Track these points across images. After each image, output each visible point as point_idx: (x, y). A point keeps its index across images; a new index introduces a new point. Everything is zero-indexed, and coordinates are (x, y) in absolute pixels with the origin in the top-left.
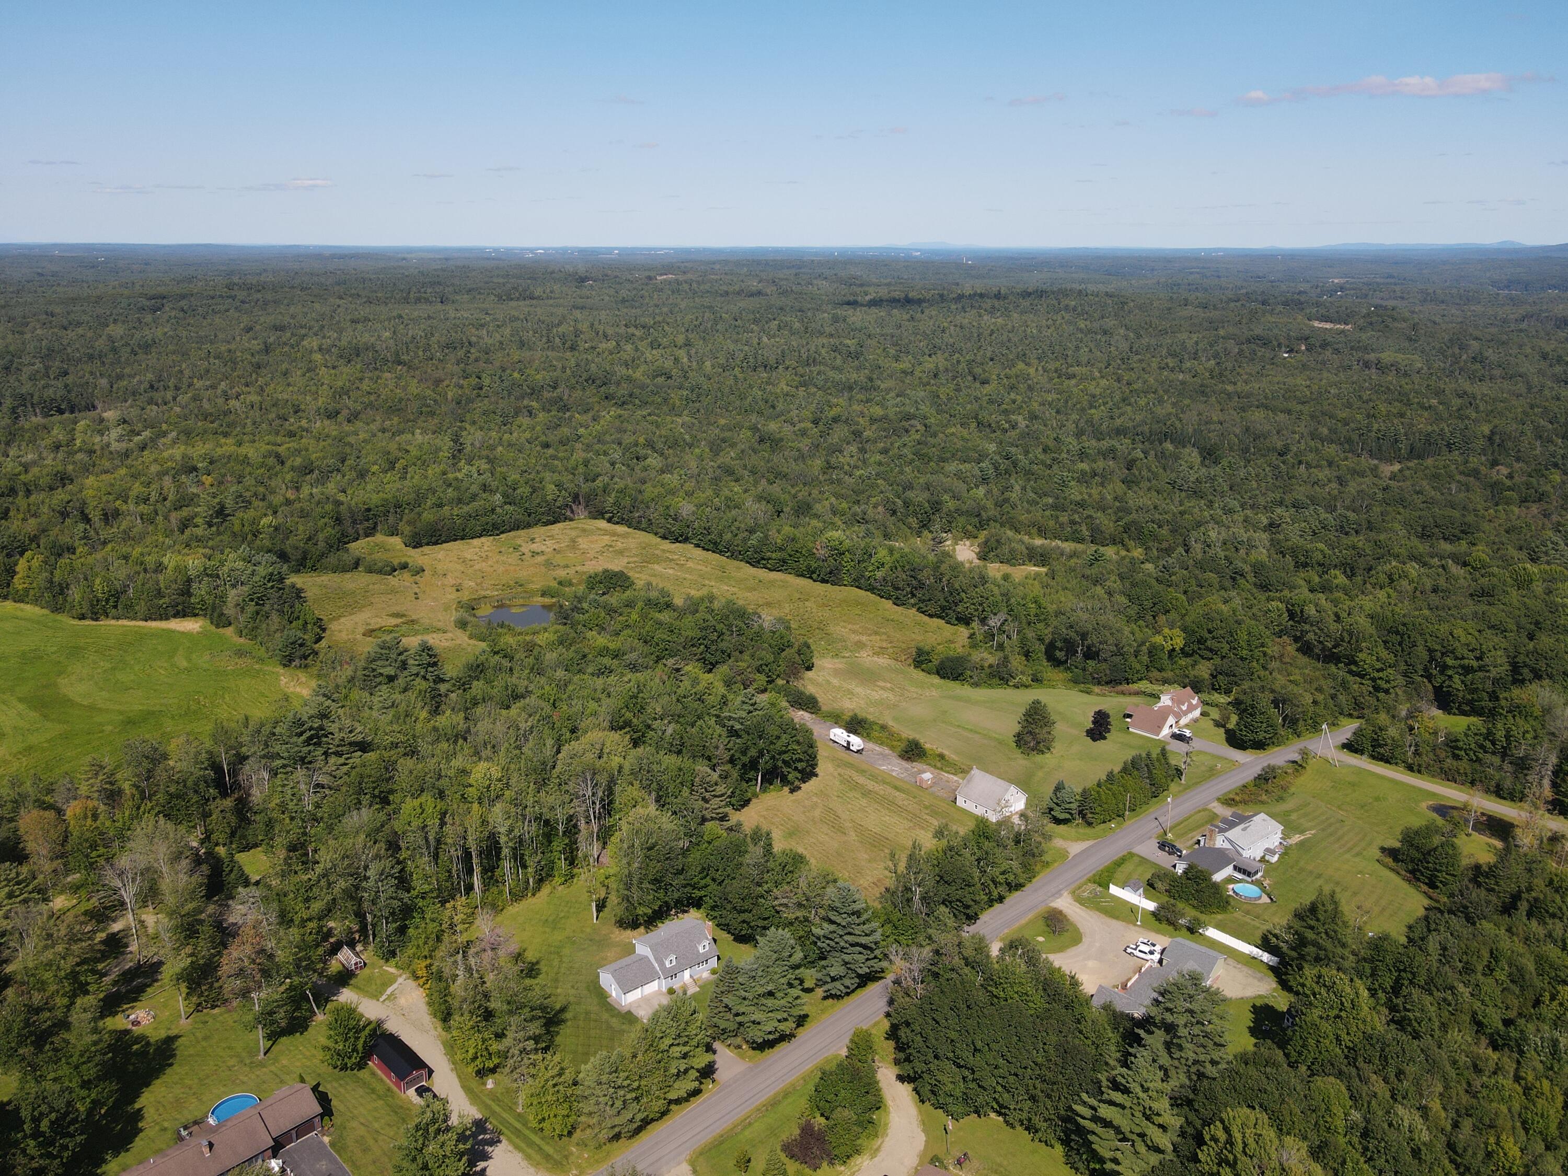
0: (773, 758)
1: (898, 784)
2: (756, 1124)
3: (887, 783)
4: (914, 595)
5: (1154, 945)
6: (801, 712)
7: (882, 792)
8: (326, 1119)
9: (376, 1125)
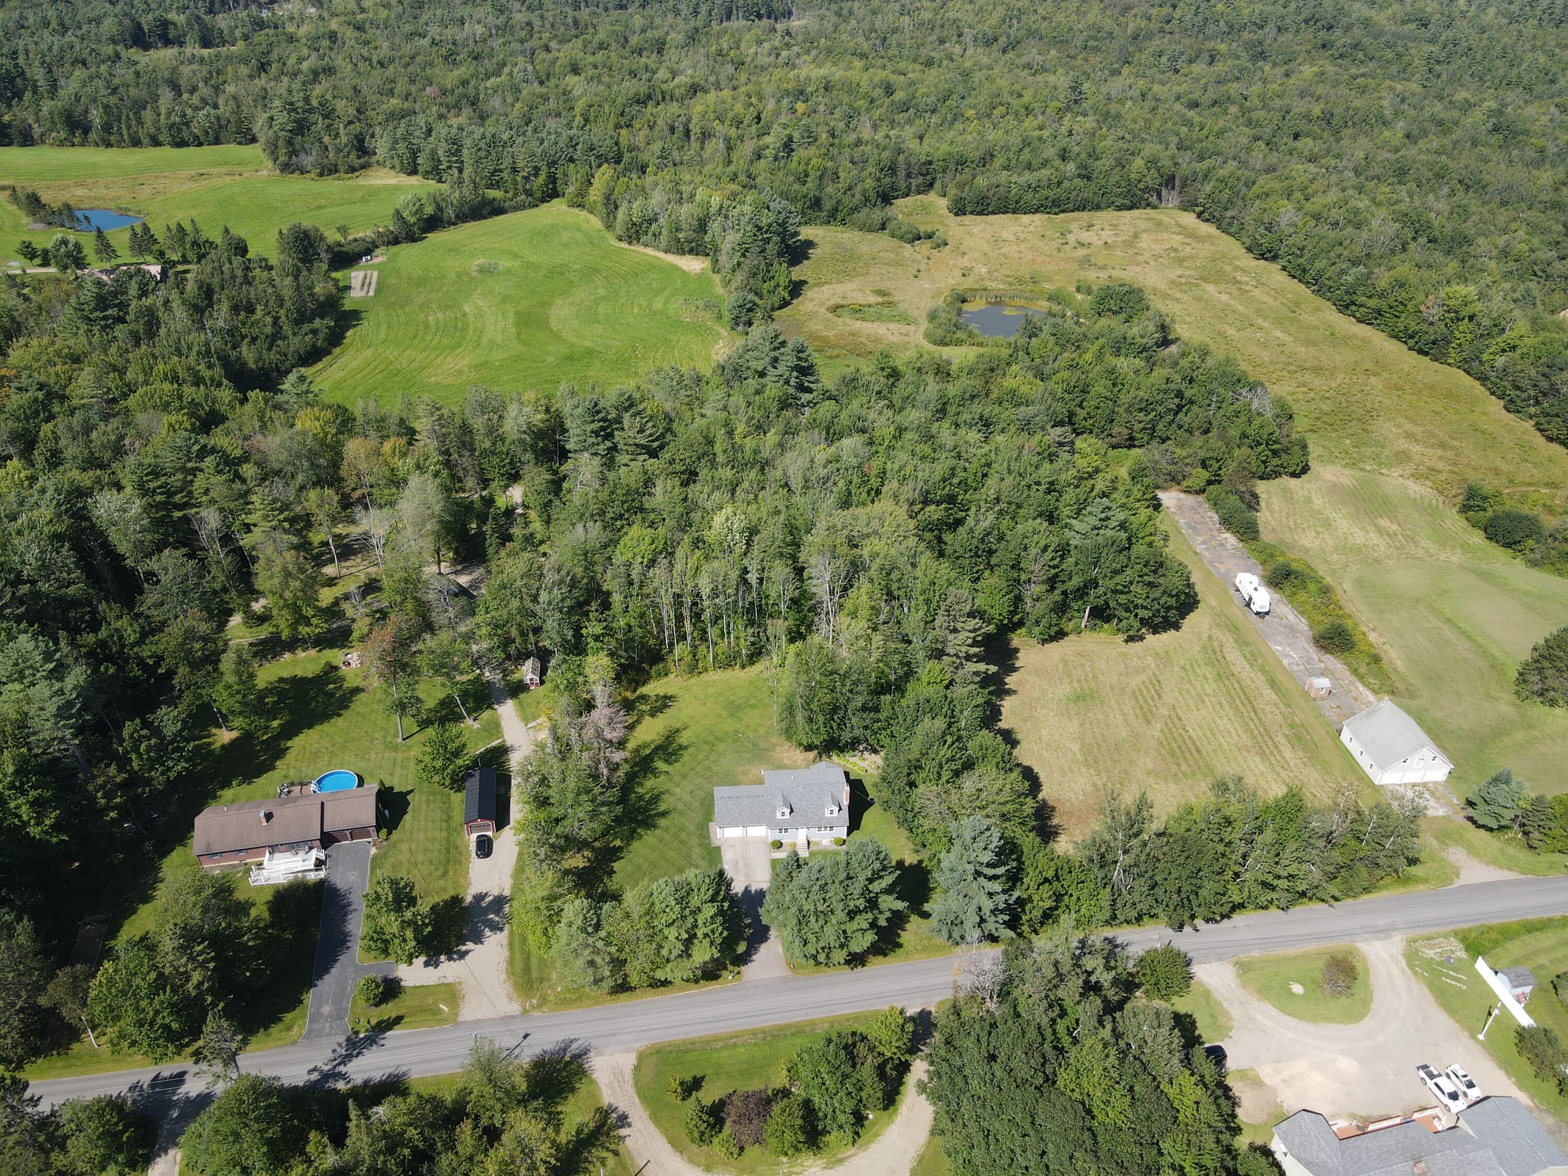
1: (1280, 678)
2: (742, 1050)
3: (1265, 672)
4: (1538, 403)
5: (1470, 1085)
6: (1228, 535)
7: (1247, 681)
8: (384, 831)
9: (420, 857)
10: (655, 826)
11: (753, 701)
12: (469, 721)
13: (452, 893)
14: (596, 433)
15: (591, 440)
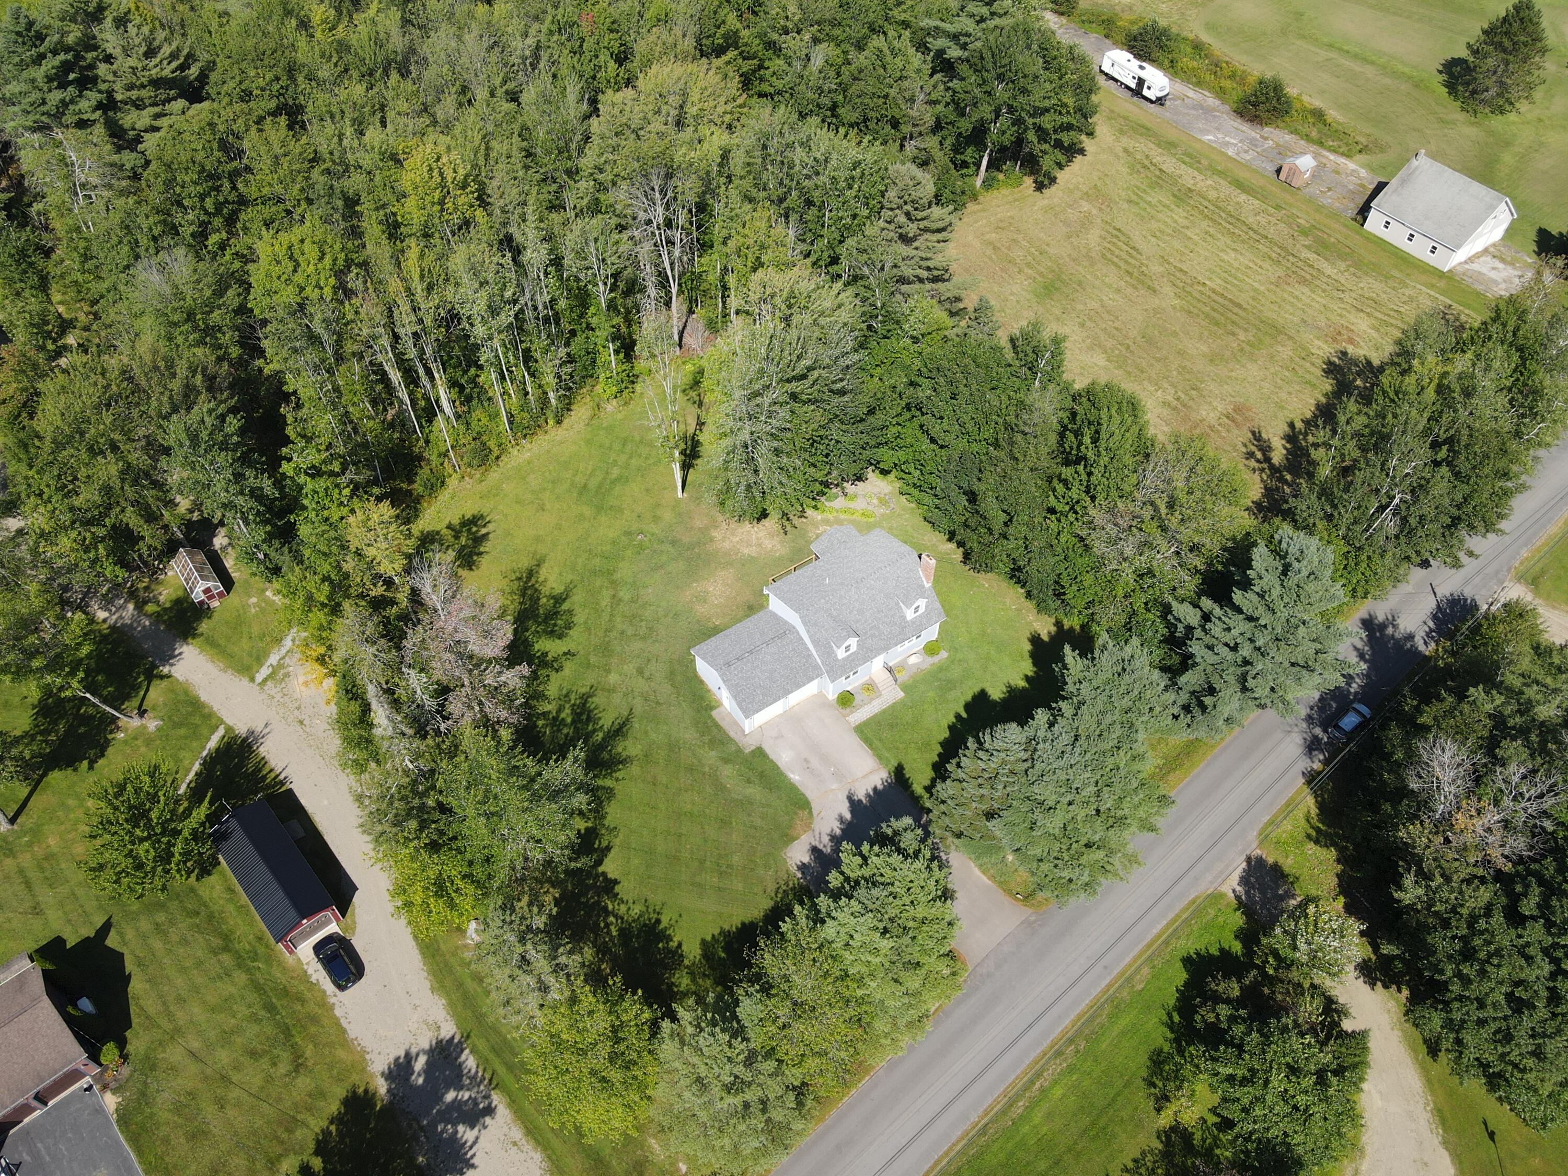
0: (1018, 122)
1: (1243, 175)
3: (1220, 173)
7: (1212, 195)
8: (109, 1052)
9: (223, 1057)
10: (624, 761)
11: (615, 472)
12: (130, 723)
13: (340, 1092)
14: (59, 79)
15: (55, 97)
